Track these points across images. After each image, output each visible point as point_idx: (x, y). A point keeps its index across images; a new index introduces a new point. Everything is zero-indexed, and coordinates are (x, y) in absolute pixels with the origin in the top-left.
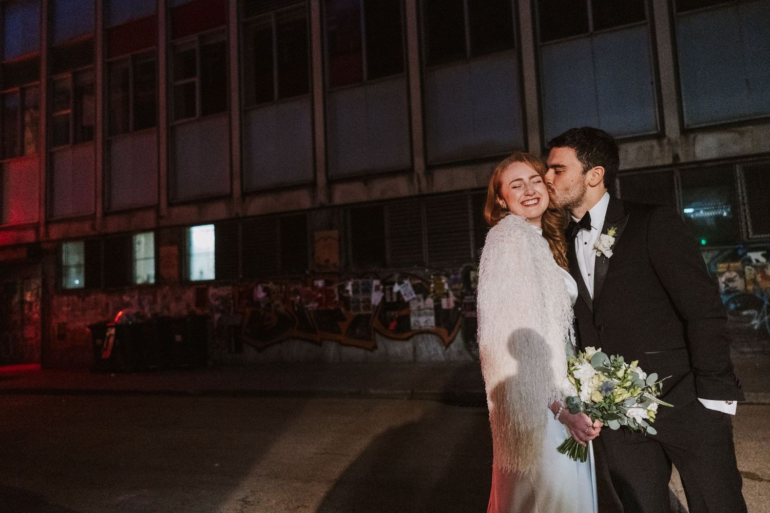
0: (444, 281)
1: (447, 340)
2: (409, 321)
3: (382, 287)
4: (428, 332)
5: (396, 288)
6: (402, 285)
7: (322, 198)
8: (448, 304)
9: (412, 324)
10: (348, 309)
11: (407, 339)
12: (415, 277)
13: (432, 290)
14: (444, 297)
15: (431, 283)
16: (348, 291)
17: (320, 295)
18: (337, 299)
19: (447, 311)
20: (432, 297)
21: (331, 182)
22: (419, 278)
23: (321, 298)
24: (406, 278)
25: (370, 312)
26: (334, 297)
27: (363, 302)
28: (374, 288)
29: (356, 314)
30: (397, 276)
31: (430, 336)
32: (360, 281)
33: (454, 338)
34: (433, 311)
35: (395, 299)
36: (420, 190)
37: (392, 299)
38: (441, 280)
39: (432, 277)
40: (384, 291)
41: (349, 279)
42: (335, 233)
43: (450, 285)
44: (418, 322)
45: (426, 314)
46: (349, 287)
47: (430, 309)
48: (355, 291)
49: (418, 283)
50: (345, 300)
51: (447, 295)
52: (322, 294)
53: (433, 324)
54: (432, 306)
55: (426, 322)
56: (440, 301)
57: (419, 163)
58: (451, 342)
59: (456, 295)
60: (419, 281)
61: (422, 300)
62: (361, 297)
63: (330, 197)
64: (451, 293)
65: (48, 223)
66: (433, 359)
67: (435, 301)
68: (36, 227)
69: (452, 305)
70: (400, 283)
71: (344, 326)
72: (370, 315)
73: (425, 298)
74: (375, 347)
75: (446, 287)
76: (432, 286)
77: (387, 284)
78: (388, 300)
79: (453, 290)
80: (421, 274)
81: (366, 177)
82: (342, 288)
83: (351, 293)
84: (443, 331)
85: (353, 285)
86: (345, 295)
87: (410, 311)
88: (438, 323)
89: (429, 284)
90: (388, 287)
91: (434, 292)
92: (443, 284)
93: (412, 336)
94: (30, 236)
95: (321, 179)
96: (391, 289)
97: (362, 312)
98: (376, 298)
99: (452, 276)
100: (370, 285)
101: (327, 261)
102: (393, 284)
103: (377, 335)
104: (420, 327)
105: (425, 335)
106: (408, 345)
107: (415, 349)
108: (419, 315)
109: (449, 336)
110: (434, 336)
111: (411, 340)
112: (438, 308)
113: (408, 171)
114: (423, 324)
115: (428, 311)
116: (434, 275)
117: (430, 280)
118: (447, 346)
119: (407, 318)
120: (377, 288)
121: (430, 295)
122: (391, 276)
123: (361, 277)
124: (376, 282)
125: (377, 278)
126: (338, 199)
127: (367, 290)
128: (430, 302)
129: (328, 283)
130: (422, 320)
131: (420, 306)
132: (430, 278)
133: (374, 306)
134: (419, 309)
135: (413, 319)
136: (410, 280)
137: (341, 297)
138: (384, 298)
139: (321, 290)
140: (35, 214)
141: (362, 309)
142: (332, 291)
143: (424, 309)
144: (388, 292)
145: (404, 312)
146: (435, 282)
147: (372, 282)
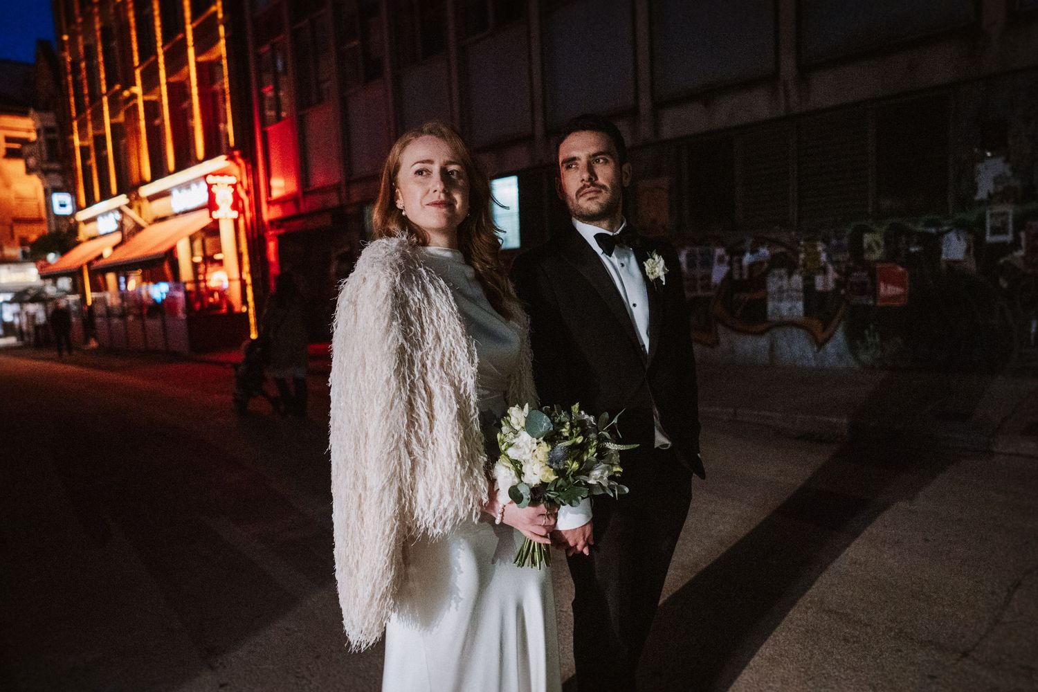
0: (820, 249)
1: (821, 337)
2: (765, 306)
3: (727, 258)
4: (793, 324)
5: (748, 259)
6: (756, 254)
7: (645, 130)
8: (826, 284)
9: (769, 313)
11: (762, 333)
12: (772, 243)
13: (801, 262)
14: (819, 274)
15: (800, 252)
19: (823, 295)
20: (801, 273)
21: (659, 106)
22: (782, 245)
24: (763, 244)
25: (710, 294)
27: (702, 279)
28: (716, 260)
29: (692, 295)
30: (750, 241)
31: (795, 330)
32: (697, 249)
33: (831, 336)
34: (802, 294)
35: (745, 277)
37: (741, 275)
38: (815, 247)
39: (802, 243)
40: (730, 264)
41: (683, 247)
42: (664, 181)
43: (829, 256)
44: (778, 309)
45: (790, 298)
46: (683, 258)
47: (797, 291)
48: (691, 264)
49: (781, 252)
51: (824, 271)
53: (801, 314)
54: (801, 287)
55: (790, 309)
56: (813, 280)
57: (788, 66)
58: (827, 340)
59: (838, 271)
60: (783, 250)
61: (786, 277)
62: (698, 273)
63: (657, 128)
64: (830, 268)
65: (349, 183)
66: (799, 363)
67: (805, 280)
68: (337, 188)
69: (831, 285)
70: (753, 252)
72: (710, 298)
73: (790, 275)
74: (717, 342)
75: (823, 257)
76: (802, 256)
77: (735, 253)
78: (736, 277)
79: (833, 263)
80: (785, 238)
81: (707, 95)
84: (816, 323)
85: (688, 256)
87: (767, 293)
88: (807, 312)
89: (797, 253)
90: (735, 258)
91: (804, 265)
92: (818, 254)
93: (768, 330)
94: (333, 200)
95: (645, 104)
96: (740, 261)
97: (700, 293)
98: (718, 273)
99: (834, 242)
100: (711, 255)
101: (654, 221)
102: (743, 253)
103: (720, 327)
104: (781, 317)
105: (788, 330)
106: (763, 342)
107: (772, 346)
108: (780, 300)
109: (824, 330)
110: (802, 332)
111: (768, 334)
112: (809, 289)
113: (770, 80)
114: (785, 313)
115: (795, 294)
116: (805, 240)
117: (799, 248)
118: (821, 345)
119: (763, 303)
120: (721, 260)
121: (798, 271)
122: (742, 242)
123: (699, 244)
124: (719, 251)
125: (722, 245)
126: (667, 132)
127: (708, 263)
128: (797, 279)
130: (785, 307)
131: (782, 286)
132: (799, 245)
133: (716, 286)
134: (781, 290)
135: (771, 305)
136: (768, 248)
138: (729, 275)
140: (336, 177)
141: (699, 290)
143: (787, 291)
144: (736, 265)
145: (758, 296)
146: (806, 250)
147: (714, 251)
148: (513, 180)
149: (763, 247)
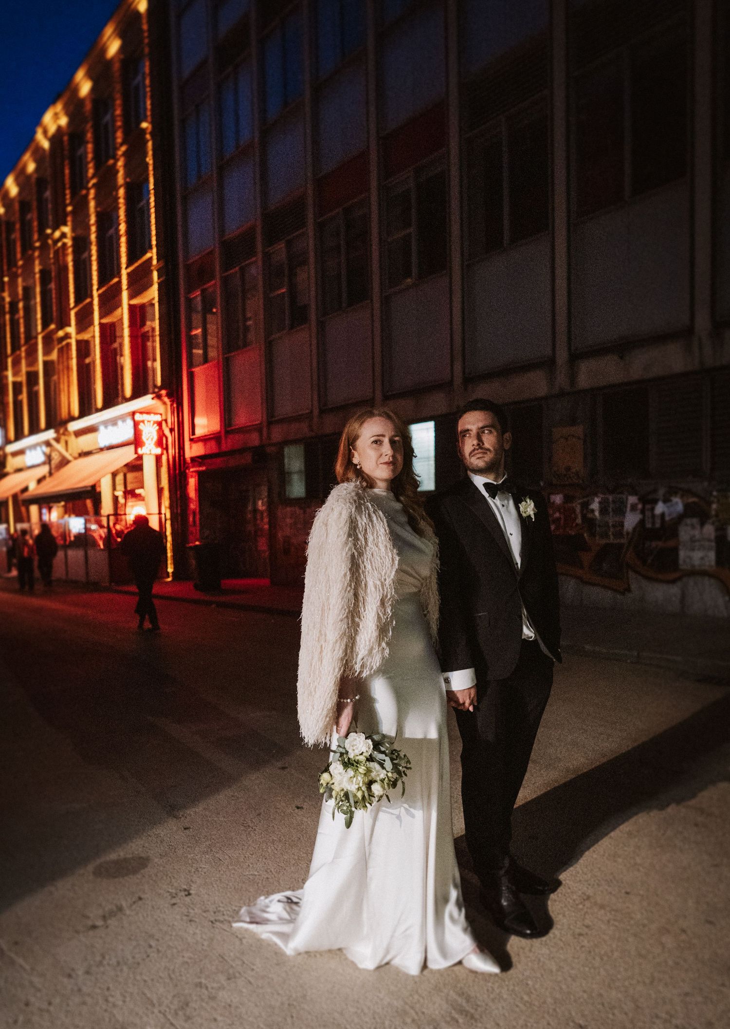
2: (677, 555)
3: (640, 506)
4: (703, 573)
5: (660, 508)
6: (669, 504)
7: (562, 379)
9: (681, 562)
10: (593, 534)
11: (673, 582)
12: (685, 493)
13: (713, 513)
15: (712, 502)
16: (593, 511)
17: (557, 515)
18: (579, 521)
20: (713, 524)
21: (575, 358)
22: (694, 495)
23: (558, 519)
24: (676, 494)
25: (622, 541)
26: (575, 518)
27: (614, 526)
28: (628, 509)
29: (604, 542)
30: (661, 492)
31: (707, 578)
32: (611, 498)
34: (713, 544)
35: (658, 525)
36: (701, 363)
37: (653, 523)
39: (715, 493)
40: (643, 512)
41: (596, 495)
42: (579, 430)
44: (690, 558)
45: (702, 547)
46: (595, 506)
47: (709, 540)
48: (603, 510)
49: (694, 503)
50: (590, 523)
52: (560, 513)
53: (713, 563)
54: (713, 536)
55: (702, 558)
56: (725, 529)
57: (703, 322)
60: (696, 499)
61: (698, 527)
62: (611, 520)
63: (573, 377)
65: (270, 423)
66: (710, 612)
67: (717, 530)
68: (259, 429)
70: (666, 501)
71: (587, 558)
72: (621, 546)
73: (702, 524)
74: (628, 590)
76: (714, 506)
77: (648, 501)
78: (649, 525)
80: (697, 488)
81: (623, 347)
82: (585, 505)
83: (597, 514)
85: (600, 503)
86: (590, 516)
87: (679, 542)
88: (719, 561)
89: (710, 504)
90: (648, 506)
91: (717, 516)
93: (679, 578)
94: (254, 439)
95: (562, 356)
96: (653, 509)
97: (612, 540)
98: (631, 521)
100: (623, 503)
101: (568, 469)
102: (655, 502)
103: (631, 574)
104: (693, 566)
105: (699, 578)
106: (674, 590)
107: (683, 595)
108: (693, 550)
110: (712, 581)
111: (679, 584)
112: (721, 539)
113: (687, 333)
114: (697, 562)
115: (707, 544)
116: (718, 491)
117: (712, 498)
119: (675, 550)
120: (634, 508)
121: (711, 521)
122: (655, 491)
123: (612, 492)
124: (632, 499)
125: (634, 492)
126: (584, 381)
127: (620, 511)
128: (709, 530)
129: (568, 499)
130: (697, 555)
131: (694, 536)
132: (711, 494)
133: (628, 533)
134: (693, 540)
135: (682, 554)
136: (682, 497)
137: (584, 517)
138: (642, 522)
139: (559, 509)
140: (258, 417)
141: (612, 537)
142: (574, 511)
143: (699, 541)
144: (648, 514)
145: (671, 543)
146: (718, 501)
147: (627, 499)
148: (431, 425)
149: (676, 496)
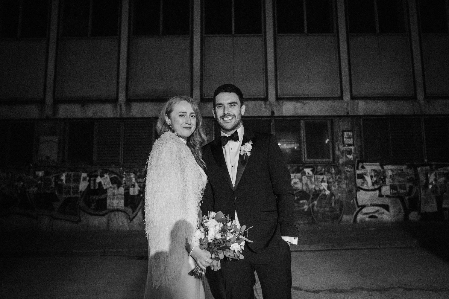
0: (132, 176)
1: (131, 216)
2: (106, 202)
3: (88, 178)
4: (118, 210)
5: (99, 180)
6: (103, 178)
7: (48, 112)
8: (134, 192)
9: (108, 205)
10: (61, 192)
11: (103, 215)
12: (112, 172)
14: (131, 187)
15: (124, 177)
16: (62, 180)
17: (40, 182)
18: (53, 185)
19: (133, 196)
20: (123, 187)
21: (56, 102)
22: (116, 174)
23: (40, 185)
24: (106, 173)
25: (78, 196)
26: (51, 184)
27: (73, 188)
28: (82, 179)
29: (67, 196)
30: (99, 172)
31: (120, 213)
32: (72, 174)
33: (136, 215)
34: (123, 196)
35: (97, 188)
36: (121, 114)
37: (95, 187)
38: (130, 175)
39: (124, 173)
40: (89, 181)
41: (64, 172)
42: (56, 139)
43: (136, 179)
44: (112, 203)
45: (118, 198)
46: (63, 177)
47: (121, 195)
48: (68, 180)
49: (115, 177)
50: (60, 187)
51: (134, 186)
52: (41, 181)
53: (123, 205)
54: (123, 193)
55: (118, 203)
56: (129, 190)
57: (122, 97)
58: (134, 217)
59: (140, 186)
60: (116, 176)
61: (116, 188)
62: (72, 185)
63: (55, 112)
64: (137, 185)
66: (121, 229)
67: (125, 190)
69: (137, 193)
70: (102, 176)
71: (56, 205)
72: (77, 198)
73: (118, 187)
74: (80, 221)
75: (134, 180)
76: (124, 179)
77: (92, 176)
78: (92, 188)
79: (137, 183)
80: (117, 171)
81: (84, 102)
82: (58, 178)
83: (64, 182)
84: (130, 210)
85: (66, 176)
86: (60, 183)
87: (107, 196)
88: (126, 205)
89: (122, 178)
90: (92, 179)
91: (125, 183)
92: (131, 178)
93: (106, 214)
95: (49, 99)
96: (95, 180)
97: (72, 195)
98: (83, 186)
99: (138, 174)
100: (79, 177)
101: (48, 158)
102: (97, 176)
103: (82, 212)
104: (113, 207)
105: (116, 213)
106: (104, 219)
107: (108, 221)
108: (113, 199)
109: (133, 212)
110: (123, 213)
111: (107, 216)
112: (127, 194)
113: (115, 101)
114: (115, 205)
116: (126, 172)
117: (123, 176)
118: (131, 220)
119: (105, 200)
120: (84, 179)
121: (122, 186)
122: (96, 171)
123: (72, 171)
124: (84, 175)
125: (85, 172)
126: (61, 114)
127: (77, 180)
128: (122, 190)
129: (47, 174)
130: (115, 202)
131: (115, 193)
132: (123, 174)
133: (81, 192)
134: (114, 195)
135: (108, 201)
136: (109, 175)
137: (56, 183)
138: (89, 186)
139: (41, 179)
141: (71, 193)
142: (50, 180)
143: (117, 195)
144: (92, 182)
145: (102, 197)
146: (126, 177)
147: (81, 175)
149: (106, 174)
